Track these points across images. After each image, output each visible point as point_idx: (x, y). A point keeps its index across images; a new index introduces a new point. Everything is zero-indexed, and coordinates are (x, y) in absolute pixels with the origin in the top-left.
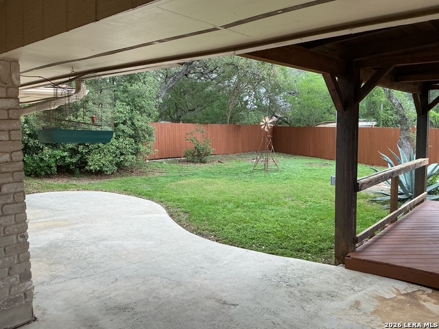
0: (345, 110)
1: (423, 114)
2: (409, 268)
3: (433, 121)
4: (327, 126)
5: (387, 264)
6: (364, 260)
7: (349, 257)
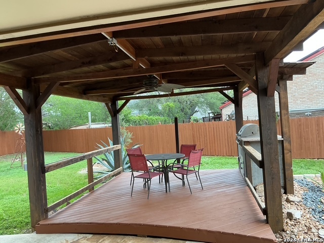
0: (29, 114)
1: (114, 116)
2: (77, 223)
3: (147, 122)
4: (78, 128)
5: (64, 223)
6: (48, 224)
7: (39, 224)
